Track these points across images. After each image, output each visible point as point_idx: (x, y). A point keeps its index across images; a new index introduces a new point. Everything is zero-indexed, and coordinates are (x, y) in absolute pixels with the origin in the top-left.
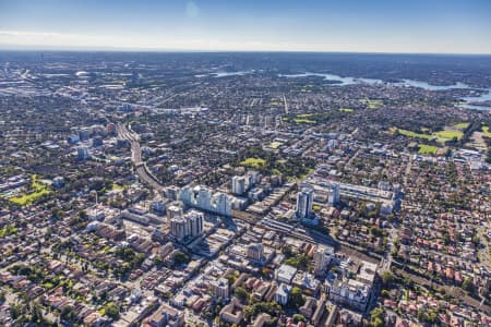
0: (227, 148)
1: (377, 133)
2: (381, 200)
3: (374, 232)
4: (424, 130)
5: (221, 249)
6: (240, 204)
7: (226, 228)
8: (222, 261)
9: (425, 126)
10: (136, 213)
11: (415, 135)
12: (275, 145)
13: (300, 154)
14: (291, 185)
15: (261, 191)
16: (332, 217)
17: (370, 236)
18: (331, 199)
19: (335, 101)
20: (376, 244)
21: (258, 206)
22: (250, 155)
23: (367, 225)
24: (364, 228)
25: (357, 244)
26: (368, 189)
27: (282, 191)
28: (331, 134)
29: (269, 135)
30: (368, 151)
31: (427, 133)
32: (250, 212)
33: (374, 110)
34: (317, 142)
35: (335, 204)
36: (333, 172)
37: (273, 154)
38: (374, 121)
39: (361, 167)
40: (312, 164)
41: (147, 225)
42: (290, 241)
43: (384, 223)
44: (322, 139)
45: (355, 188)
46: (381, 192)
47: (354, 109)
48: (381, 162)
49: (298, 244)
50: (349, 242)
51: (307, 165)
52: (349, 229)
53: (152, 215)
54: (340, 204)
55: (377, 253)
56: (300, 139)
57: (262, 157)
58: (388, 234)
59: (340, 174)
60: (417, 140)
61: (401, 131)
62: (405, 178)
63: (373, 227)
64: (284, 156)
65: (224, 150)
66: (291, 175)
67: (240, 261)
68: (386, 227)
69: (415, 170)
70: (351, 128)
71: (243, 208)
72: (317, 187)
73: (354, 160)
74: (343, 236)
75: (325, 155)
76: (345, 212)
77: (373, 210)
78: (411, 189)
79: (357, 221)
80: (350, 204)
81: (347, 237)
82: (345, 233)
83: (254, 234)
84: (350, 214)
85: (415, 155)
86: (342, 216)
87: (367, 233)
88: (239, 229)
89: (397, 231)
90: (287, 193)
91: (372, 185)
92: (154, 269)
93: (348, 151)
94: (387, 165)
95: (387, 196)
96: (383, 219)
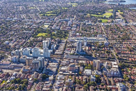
0: (26, 30)
1: (84, 17)
2: (102, 41)
3: (107, 52)
4: (99, 13)
5: (57, 70)
6: (51, 52)
7: (52, 62)
8: (61, 74)
9: (99, 12)
11: (98, 16)
12: (47, 26)
13: (59, 29)
14: (65, 41)
15: (55, 46)
16: (89, 50)
17: (106, 54)
18: (85, 44)
19: (58, 4)
20: (111, 56)
21: (58, 52)
22: (39, 32)
23: (103, 50)
24: (103, 52)
25: (105, 58)
26: (95, 38)
27: (64, 45)
28: (66, 19)
29: (40, 22)
30: (85, 24)
31: (101, 14)
32: (57, 54)
33: (76, 7)
34: (63, 23)
35: (87, 45)
36: (78, 34)
37: (49, 30)
38: (79, 12)
39: (86, 31)
40: (67, 32)
41: (14, 69)
42: (81, 62)
43: (108, 49)
44: (64, 22)
45: (91, 38)
46: (100, 38)
47: (68, 7)
48: (92, 27)
49: (84, 62)
50: (101, 57)
51: (65, 33)
52: (98, 53)
53: (13, 64)
54: (89, 45)
55: (113, 59)
56: (55, 22)
57: (45, 32)
58: (112, 52)
59: (81, 34)
60: (99, 17)
61: (92, 15)
62: (104, 33)
64: (54, 30)
65: (25, 31)
66: (62, 38)
67: (68, 72)
68: (109, 50)
69: (106, 29)
70: (72, 16)
71: (53, 53)
72: (76, 40)
73: (82, 28)
74: (98, 56)
75: (70, 28)
76: (93, 48)
77: (103, 45)
78: (109, 36)
79: (99, 50)
80: (92, 44)
81: (99, 56)
82: (98, 55)
83: (66, 62)
84: (95, 48)
85: (102, 24)
86: (93, 49)
87: (105, 53)
88: (58, 61)
89: (114, 50)
90: (66, 45)
91: (95, 36)
92: (35, 84)
93: (77, 25)
94: (95, 29)
95: (103, 39)
96: (107, 47)
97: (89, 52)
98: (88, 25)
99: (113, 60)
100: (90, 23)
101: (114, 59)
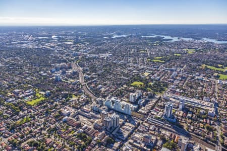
0: (124, 76)
1: (196, 68)
2: (207, 108)
3: (208, 128)
4: (220, 66)
5: (129, 136)
6: (135, 108)
7: (129, 122)
8: (130, 143)
9: (220, 64)
10: (85, 112)
11: (216, 69)
12: (146, 74)
13: (159, 79)
14: (158, 97)
15: (144, 101)
16: (182, 117)
17: (205, 130)
18: (181, 107)
19: (171, 50)
20: (211, 136)
21: (144, 110)
22: (135, 80)
23: (203, 123)
24: (202, 125)
25: (200, 135)
26: (199, 101)
27: (154, 101)
28: (173, 68)
29: (143, 69)
30: (193, 78)
31: (222, 67)
32: (140, 113)
33: (192, 55)
34: (166, 72)
35: (183, 109)
36: (178, 90)
37: (146, 79)
38: (193, 61)
39: (191, 87)
40: (166, 85)
41: (90, 119)
42: (164, 132)
43: (212, 122)
44: (169, 71)
45: (192, 100)
46: (206, 103)
47: (182, 54)
48: (201, 84)
49: (168, 133)
50: (195, 133)
51: (164, 86)
52: (194, 125)
53: (92, 113)
54: (186, 110)
55: (213, 142)
56: (158, 71)
57: (141, 81)
58: (215, 130)
59: (182, 91)
60: (217, 71)
61: (209, 67)
62: (216, 95)
63: (207, 125)
64: (152, 80)
65: (122, 77)
66: (157, 91)
67: (139, 143)
68: (213, 125)
69: (221, 89)
70: (182, 65)
71: (136, 110)
72: (171, 99)
73: (187, 83)
74: (191, 130)
75: (172, 80)
76: (189, 115)
77: (205, 114)
78: (221, 101)
79: (196, 120)
80: (191, 110)
81: (193, 130)
82: (192, 128)
83: (145, 127)
84: (192, 116)
85: (218, 81)
86: (188, 117)
87: (204, 128)
88: (136, 123)
89: (220, 127)
90: (157, 102)
91: (200, 98)
92: (97, 146)
93: (183, 78)
94: (205, 86)
95: (210, 105)
96: (211, 120)
97: (181, 120)
98: (197, 79)
99: (214, 144)
100: (201, 77)
101: (215, 142)
